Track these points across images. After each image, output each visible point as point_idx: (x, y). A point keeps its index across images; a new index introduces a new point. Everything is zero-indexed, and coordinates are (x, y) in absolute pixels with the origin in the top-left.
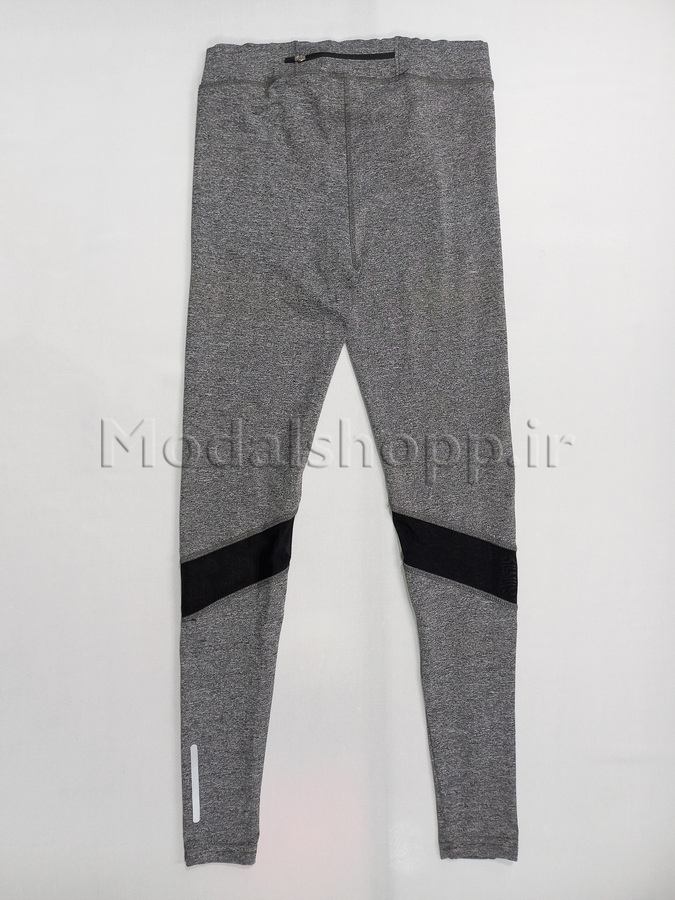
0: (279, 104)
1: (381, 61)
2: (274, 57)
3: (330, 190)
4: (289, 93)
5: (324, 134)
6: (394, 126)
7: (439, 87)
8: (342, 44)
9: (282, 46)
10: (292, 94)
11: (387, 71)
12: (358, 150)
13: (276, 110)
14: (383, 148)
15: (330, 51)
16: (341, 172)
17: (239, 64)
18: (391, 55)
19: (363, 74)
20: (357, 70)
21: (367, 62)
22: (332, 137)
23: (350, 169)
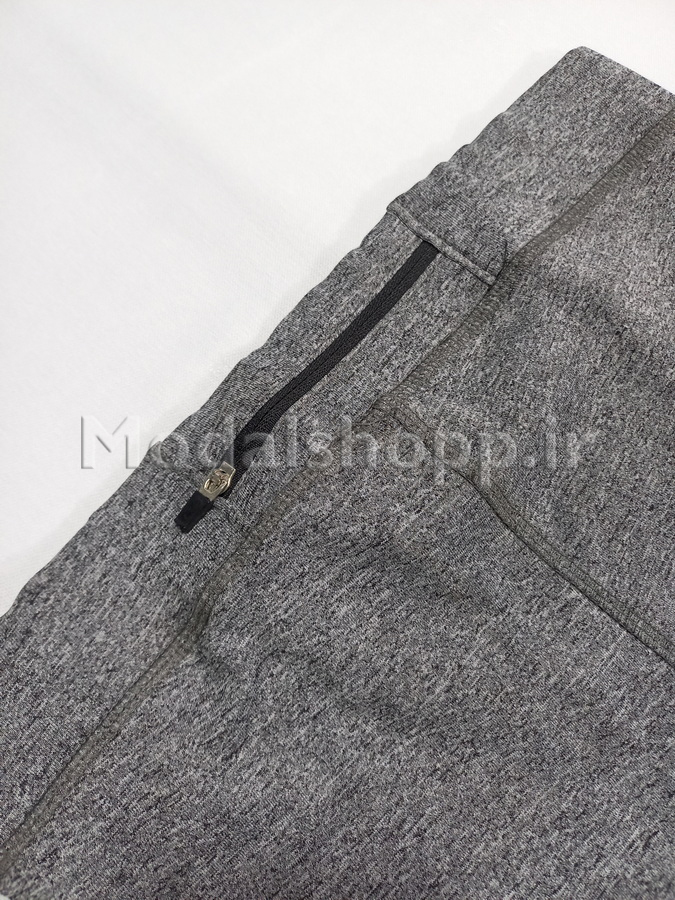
0: (276, 654)
1: (418, 288)
2: (139, 548)
3: (638, 730)
4: (281, 604)
5: (471, 599)
6: (613, 400)
7: (597, 219)
8: (281, 340)
9: (129, 496)
10: (293, 595)
11: (454, 294)
12: (596, 549)
13: (283, 675)
14: (652, 480)
15: (278, 386)
16: (616, 649)
17: (56, 673)
18: (425, 253)
19: (411, 359)
20: (387, 363)
21: (388, 321)
22: (498, 585)
23: (625, 616)
